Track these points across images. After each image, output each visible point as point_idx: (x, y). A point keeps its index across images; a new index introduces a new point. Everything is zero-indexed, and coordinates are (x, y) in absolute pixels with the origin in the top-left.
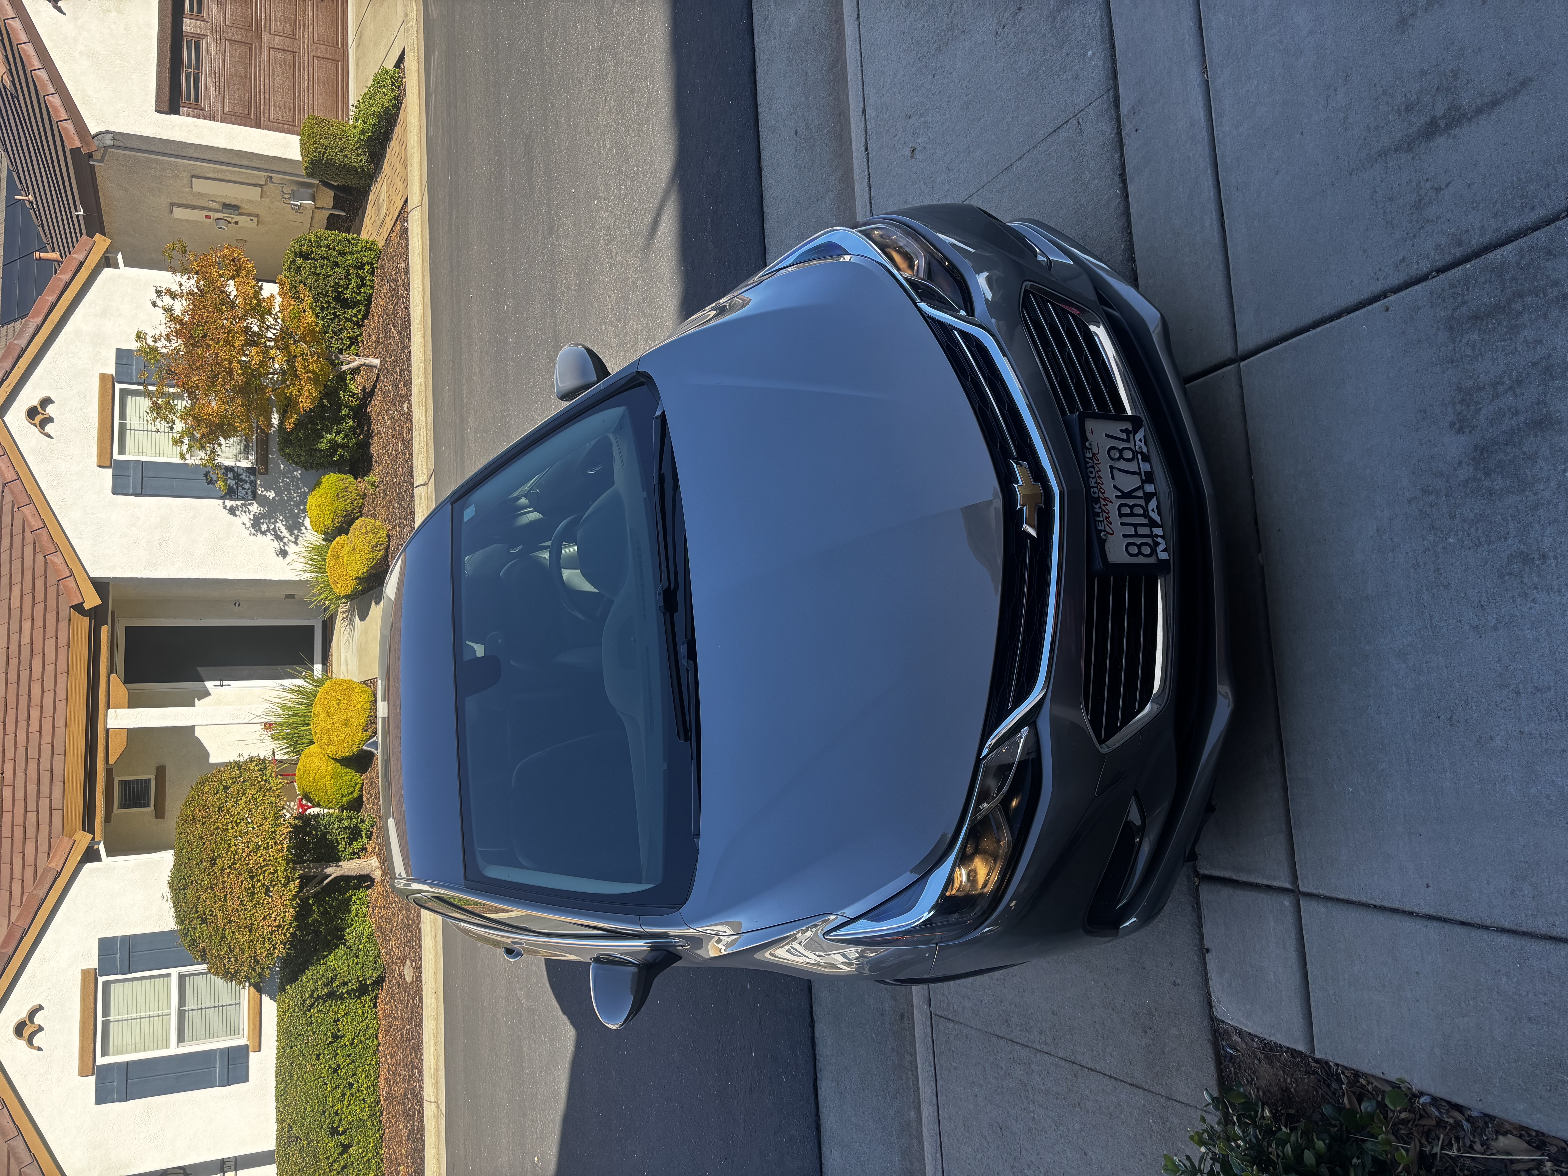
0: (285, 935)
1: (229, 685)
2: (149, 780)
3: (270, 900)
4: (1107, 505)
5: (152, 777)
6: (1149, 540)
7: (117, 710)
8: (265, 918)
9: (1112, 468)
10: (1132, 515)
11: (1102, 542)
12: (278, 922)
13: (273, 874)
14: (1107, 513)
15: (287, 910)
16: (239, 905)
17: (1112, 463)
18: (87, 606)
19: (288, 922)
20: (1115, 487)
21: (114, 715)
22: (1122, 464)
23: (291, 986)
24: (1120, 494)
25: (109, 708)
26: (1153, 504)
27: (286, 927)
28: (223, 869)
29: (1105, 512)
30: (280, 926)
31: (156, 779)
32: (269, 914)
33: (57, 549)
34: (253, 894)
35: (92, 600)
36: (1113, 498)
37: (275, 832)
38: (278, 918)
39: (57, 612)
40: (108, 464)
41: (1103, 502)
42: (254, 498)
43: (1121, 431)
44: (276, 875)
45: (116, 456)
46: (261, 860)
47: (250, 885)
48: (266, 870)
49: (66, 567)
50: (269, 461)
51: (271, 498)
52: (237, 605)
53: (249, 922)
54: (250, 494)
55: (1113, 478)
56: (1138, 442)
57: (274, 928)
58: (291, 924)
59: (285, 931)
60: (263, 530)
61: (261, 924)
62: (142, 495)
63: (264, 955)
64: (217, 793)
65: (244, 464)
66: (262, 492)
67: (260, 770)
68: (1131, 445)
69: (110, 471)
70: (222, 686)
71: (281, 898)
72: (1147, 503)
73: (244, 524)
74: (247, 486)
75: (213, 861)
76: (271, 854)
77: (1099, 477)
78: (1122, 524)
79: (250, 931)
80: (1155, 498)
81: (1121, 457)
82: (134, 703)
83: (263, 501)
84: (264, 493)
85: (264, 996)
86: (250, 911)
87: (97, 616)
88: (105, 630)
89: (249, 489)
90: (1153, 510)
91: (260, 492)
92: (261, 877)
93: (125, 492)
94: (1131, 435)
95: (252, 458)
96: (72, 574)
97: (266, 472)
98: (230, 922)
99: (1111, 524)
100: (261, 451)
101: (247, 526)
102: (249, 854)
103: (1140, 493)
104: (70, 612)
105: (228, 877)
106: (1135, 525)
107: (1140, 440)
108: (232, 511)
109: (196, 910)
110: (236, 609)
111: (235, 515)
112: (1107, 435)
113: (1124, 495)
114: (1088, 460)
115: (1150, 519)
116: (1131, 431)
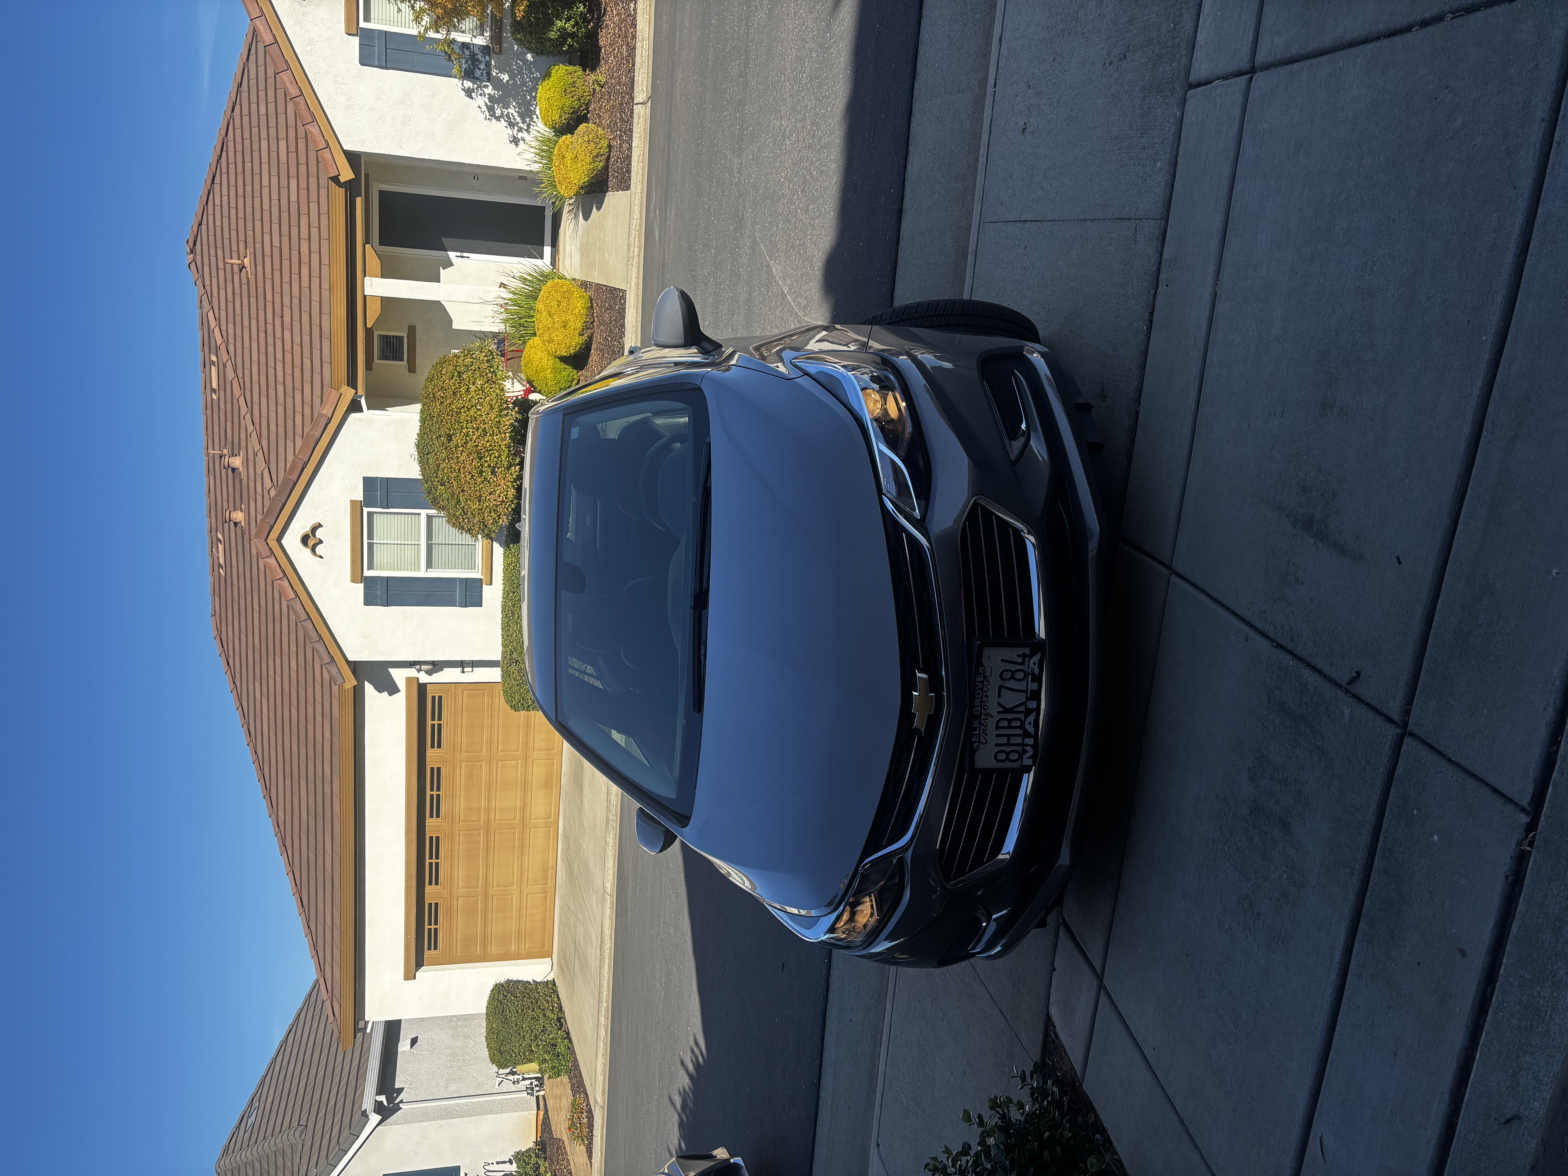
4: (987, 719)
6: (1019, 749)
9: (1000, 687)
10: (1009, 727)
11: (974, 751)
14: (985, 726)
17: (1002, 683)
20: (999, 704)
22: (1012, 684)
24: (1001, 710)
26: (1031, 718)
36: (994, 713)
41: (983, 717)
43: (1018, 655)
55: (999, 696)
56: (1031, 665)
68: (1025, 668)
72: (1026, 717)
77: (986, 696)
78: (997, 735)
80: (1035, 713)
81: (1013, 677)
90: (1030, 723)
94: (1027, 659)
99: (987, 735)
103: (1022, 709)
106: (1009, 736)
107: (1034, 664)
112: (1002, 660)
113: (1006, 711)
114: (978, 684)
115: (1025, 731)
116: (1027, 656)
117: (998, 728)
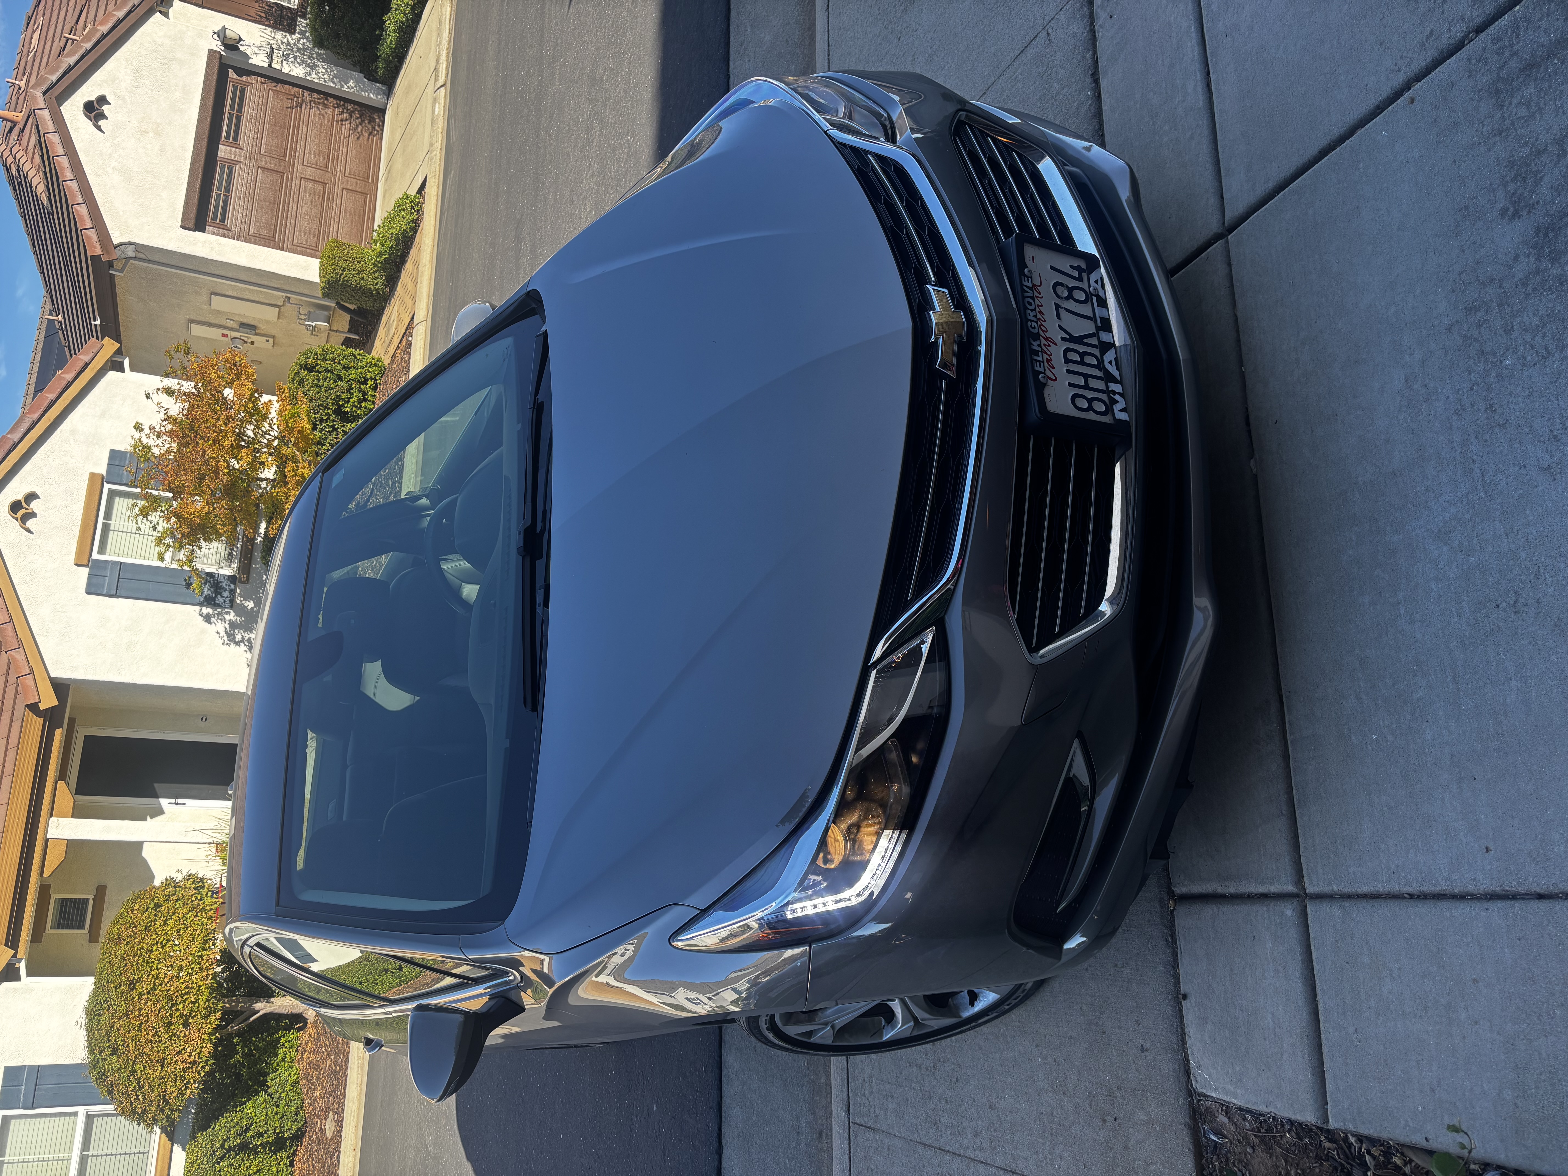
0: (199, 1074)
1: (184, 804)
2: (87, 900)
3: (187, 1033)
4: (1049, 346)
5: (91, 897)
6: (1104, 397)
7: (60, 819)
8: (179, 1053)
9: (1057, 306)
10: (1082, 363)
11: (1041, 387)
12: (193, 1057)
13: (194, 1003)
14: (1049, 356)
15: (204, 1045)
16: (153, 1036)
17: (1059, 301)
18: (42, 707)
19: (204, 1059)
20: (1060, 327)
21: (55, 824)
22: (1071, 305)
23: (202, 1134)
24: (1067, 337)
25: (51, 816)
26: (1110, 356)
27: (201, 1065)
28: (141, 994)
29: (1046, 353)
30: (194, 1063)
31: (94, 899)
32: (184, 1048)
33: (21, 645)
34: (170, 1024)
35: (49, 701)
36: (1058, 339)
37: (201, 957)
38: (194, 1054)
39: (13, 712)
40: (85, 563)
41: (1043, 341)
42: (231, 607)
43: (1071, 267)
44: (197, 1005)
45: (95, 556)
46: (183, 987)
47: (168, 1014)
48: (186, 999)
49: (26, 664)
50: (251, 570)
51: (249, 608)
52: (204, 720)
53: (162, 1056)
54: (228, 602)
55: (1059, 317)
56: (1092, 283)
57: (188, 1065)
58: (206, 1061)
59: (199, 1069)
60: (237, 640)
61: (174, 1059)
62: (115, 596)
63: (175, 1095)
64: (147, 910)
65: (227, 571)
66: (241, 601)
67: (195, 889)
68: (1085, 286)
69: (85, 571)
70: (177, 804)
71: (199, 1031)
72: (1103, 353)
73: (218, 633)
74: (226, 594)
75: (132, 985)
76: (195, 981)
77: (1040, 312)
78: (1068, 371)
79: (162, 1066)
80: (1113, 350)
81: (1070, 297)
82: (78, 813)
83: (240, 610)
84: (243, 602)
85: (175, 1146)
86: (164, 1044)
87: (52, 718)
88: (59, 734)
89: (227, 597)
90: (1110, 363)
91: (238, 602)
92: (181, 1006)
93: (99, 592)
94: (1084, 275)
95: (235, 566)
96: (32, 672)
97: (248, 581)
98: (142, 1054)
99: (1053, 368)
100: (244, 560)
101: (221, 635)
102: (171, 980)
103: (1094, 341)
104: (24, 712)
105: (146, 1003)
106: (1086, 376)
107: (1096, 282)
108: (207, 619)
109: (108, 1039)
110: (202, 724)
111: (210, 623)
112: (1052, 267)
113: (1072, 339)
114: (1025, 288)
115: (1106, 372)
116: (1084, 270)
117: (1067, 361)
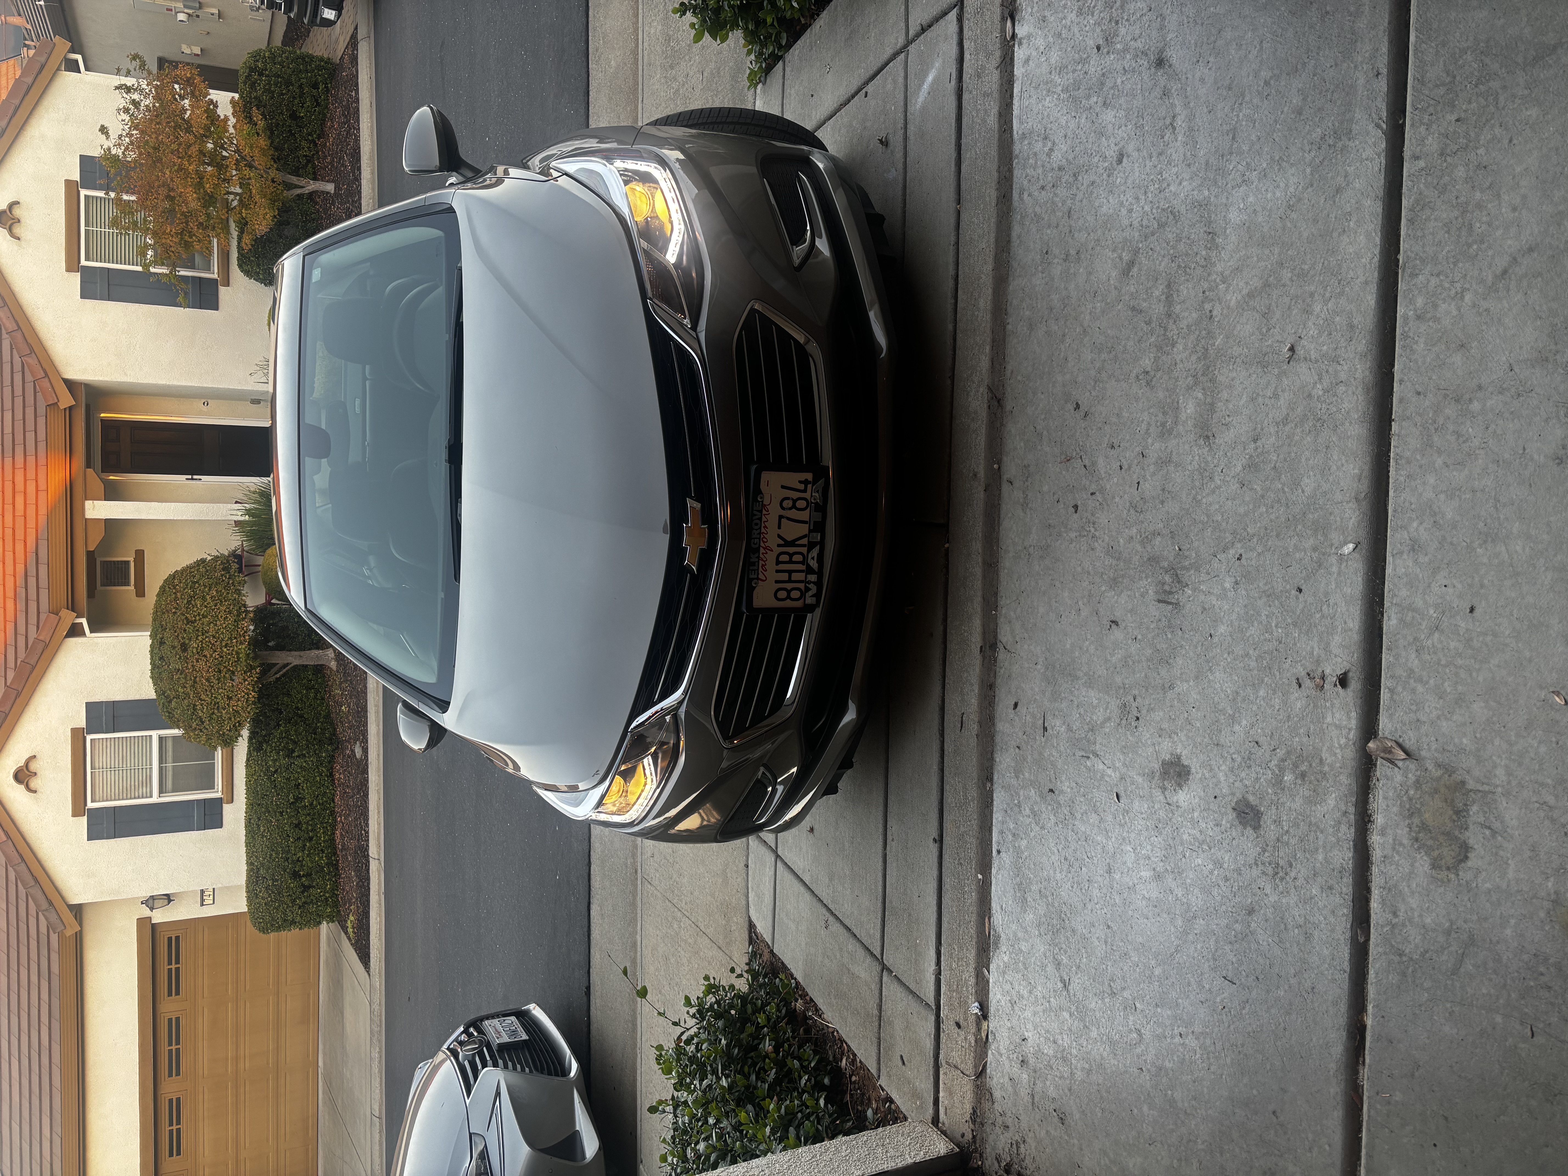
1: (200, 480)
2: (129, 562)
4: (766, 552)
5: (132, 560)
6: (801, 586)
9: (781, 517)
10: (790, 562)
11: (753, 589)
14: (764, 561)
17: (782, 512)
18: (61, 406)
20: (779, 536)
21: (90, 507)
22: (792, 514)
24: (782, 542)
26: (815, 552)
29: (762, 559)
31: (135, 562)
33: (33, 352)
35: (66, 400)
36: (774, 546)
40: (76, 269)
41: (762, 550)
43: (800, 482)
49: (41, 368)
52: (206, 404)
55: (779, 527)
68: (807, 496)
69: (78, 276)
70: (193, 480)
72: (808, 552)
77: (765, 527)
78: (777, 571)
80: (818, 547)
81: (793, 507)
90: (813, 558)
93: (93, 296)
94: (809, 487)
96: (47, 375)
99: (766, 570)
103: (803, 542)
104: (46, 411)
106: (791, 572)
107: (818, 492)
110: (205, 408)
112: (782, 486)
113: (787, 544)
114: (755, 512)
115: (808, 566)
116: (809, 482)
117: (778, 562)
